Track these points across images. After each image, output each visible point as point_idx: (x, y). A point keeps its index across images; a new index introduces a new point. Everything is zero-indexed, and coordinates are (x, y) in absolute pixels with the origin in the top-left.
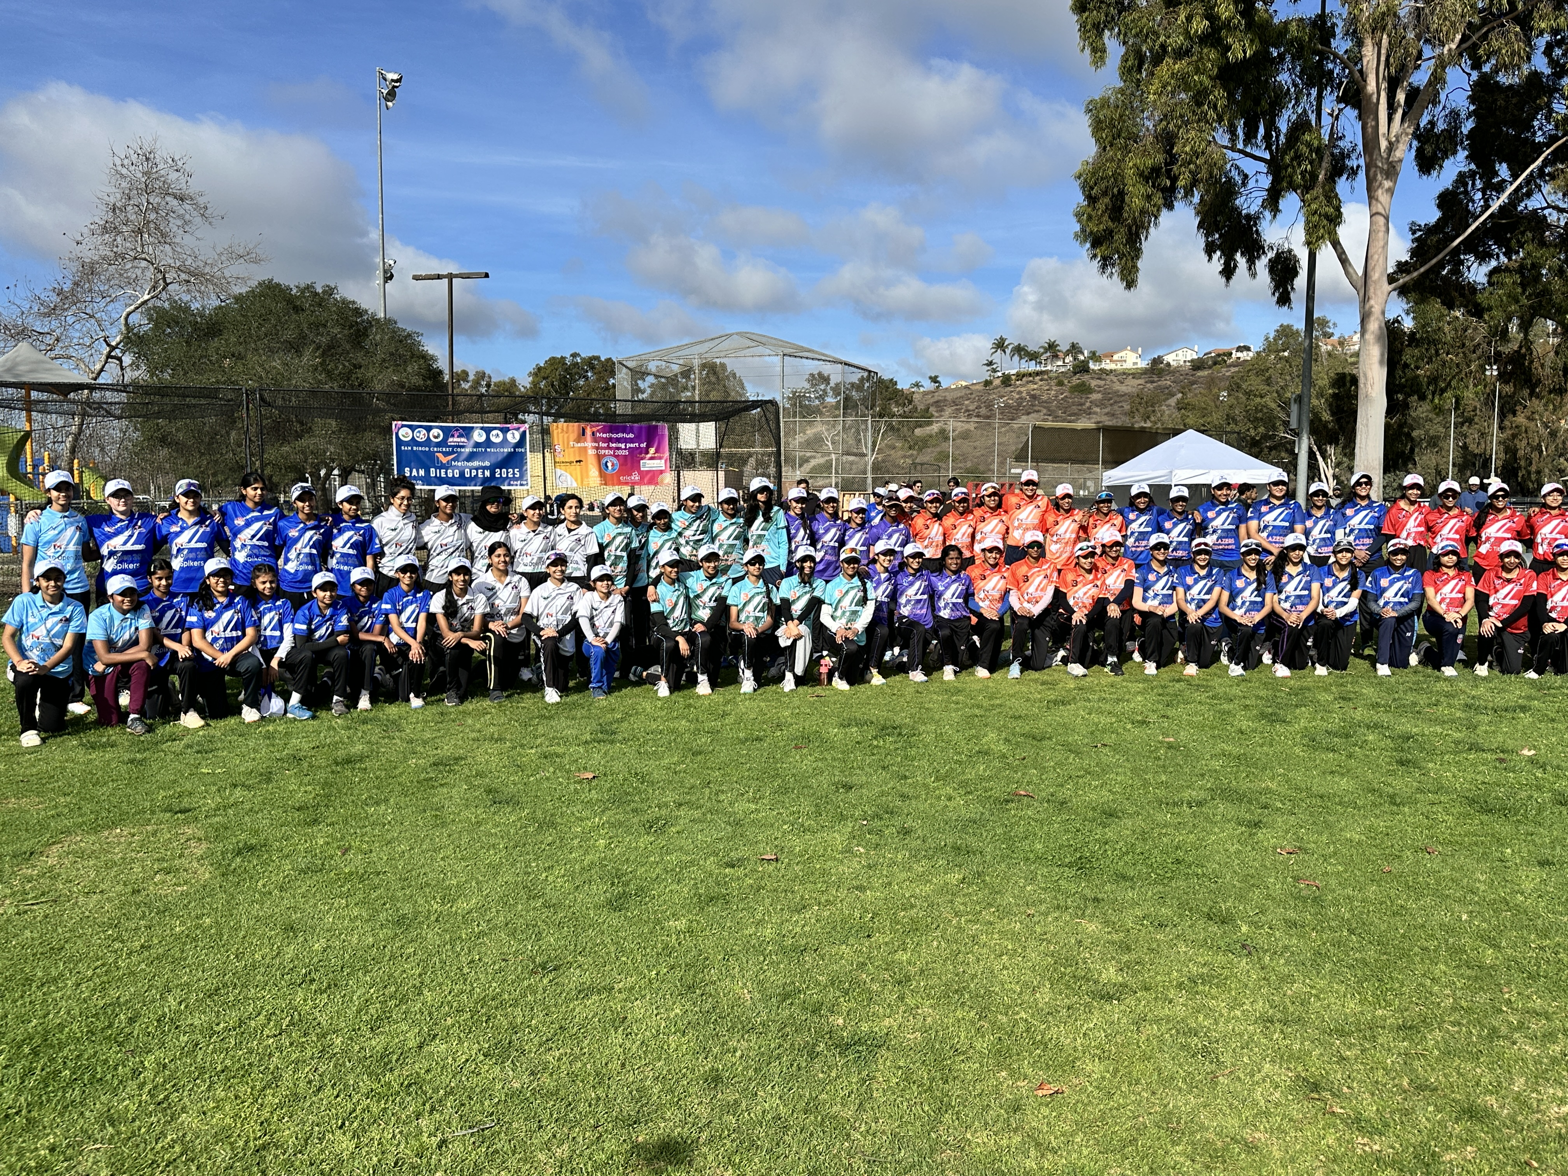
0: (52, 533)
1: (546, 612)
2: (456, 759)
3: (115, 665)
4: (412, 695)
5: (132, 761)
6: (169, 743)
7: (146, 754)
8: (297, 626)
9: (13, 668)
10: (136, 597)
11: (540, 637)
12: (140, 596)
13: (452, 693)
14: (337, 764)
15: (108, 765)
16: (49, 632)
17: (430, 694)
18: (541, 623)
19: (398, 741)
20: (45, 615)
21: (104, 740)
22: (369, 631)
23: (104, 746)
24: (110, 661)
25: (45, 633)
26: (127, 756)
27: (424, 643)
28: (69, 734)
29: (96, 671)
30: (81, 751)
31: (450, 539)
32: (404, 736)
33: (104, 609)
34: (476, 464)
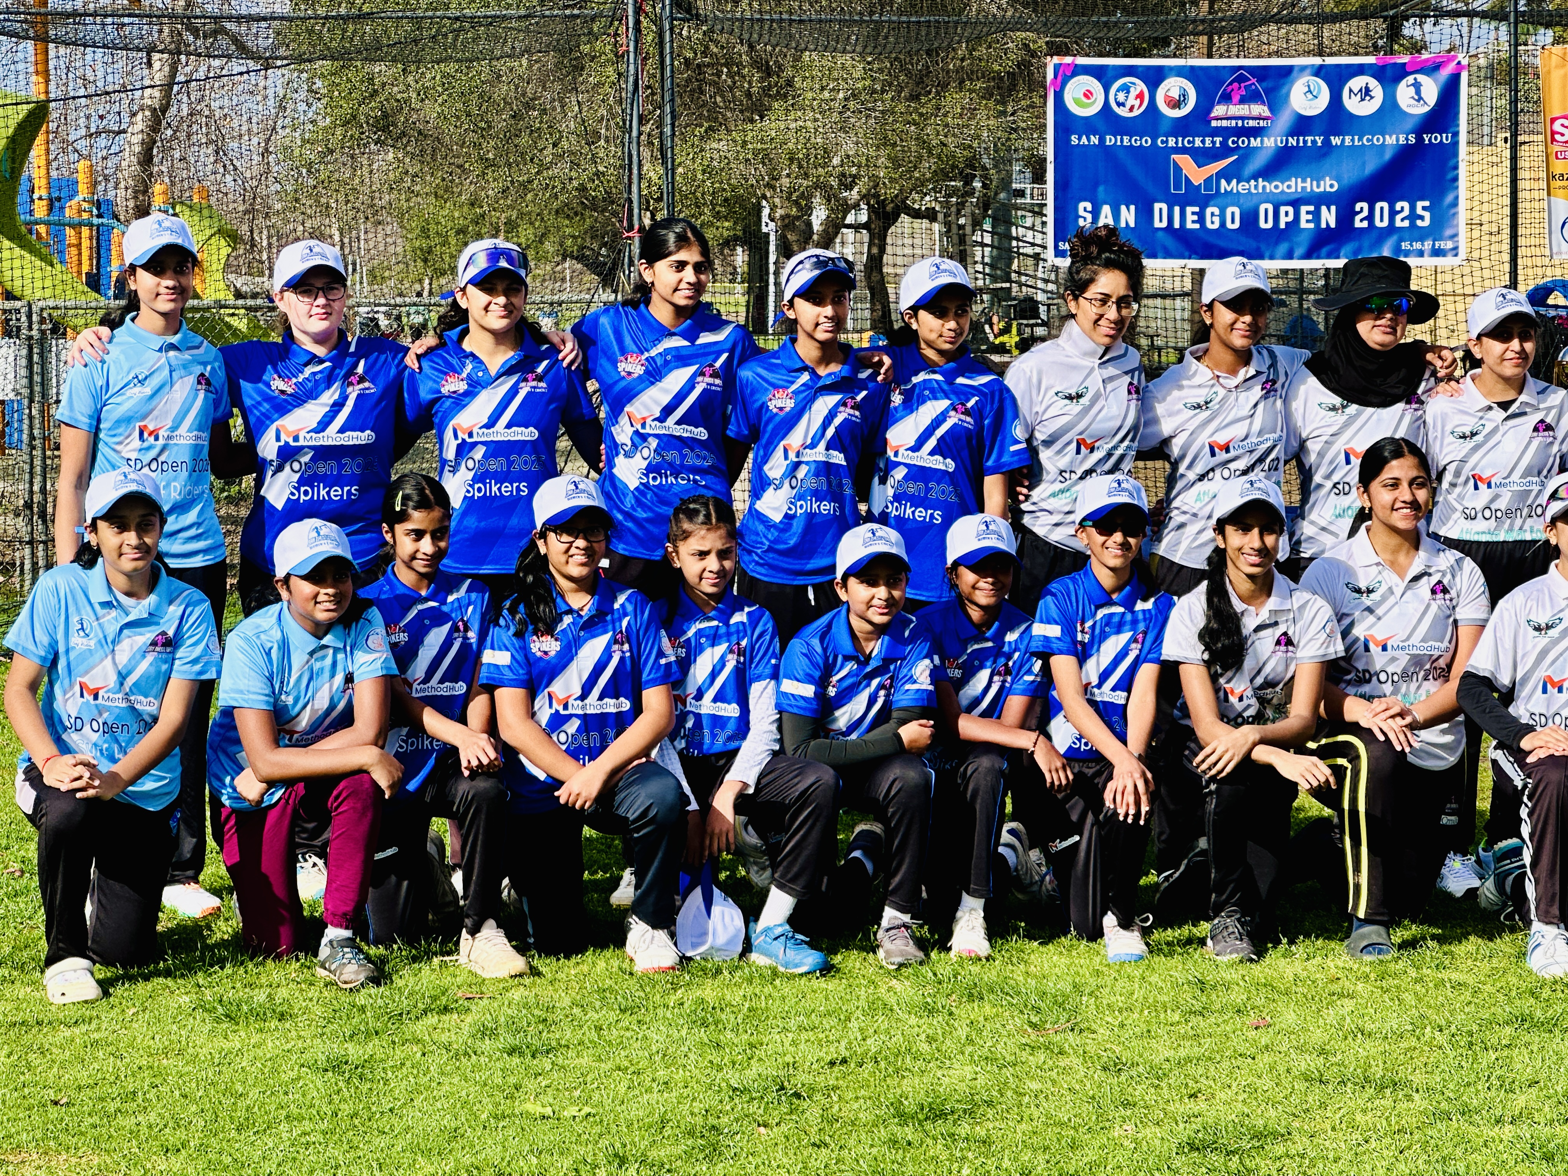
0: (138, 393)
1: (1541, 673)
2: (1258, 1136)
3: (288, 782)
4: (1110, 920)
5: (336, 1065)
6: (432, 1019)
7: (373, 1047)
8: (789, 686)
9: (33, 776)
10: (349, 586)
11: (1519, 756)
12: (361, 582)
13: (1229, 922)
14: (903, 1117)
15: (275, 1071)
16: (122, 677)
17: (1163, 923)
18: (1520, 710)
19: (1074, 1061)
20: (112, 630)
21: (260, 996)
22: (994, 711)
23: (260, 1016)
24: (277, 772)
25: (113, 679)
26: (320, 1051)
27: (1148, 758)
28: (168, 973)
29: (240, 798)
30: (202, 1024)
31: (1239, 431)
32: (1091, 1049)
33: (266, 617)
34: (1294, 185)
